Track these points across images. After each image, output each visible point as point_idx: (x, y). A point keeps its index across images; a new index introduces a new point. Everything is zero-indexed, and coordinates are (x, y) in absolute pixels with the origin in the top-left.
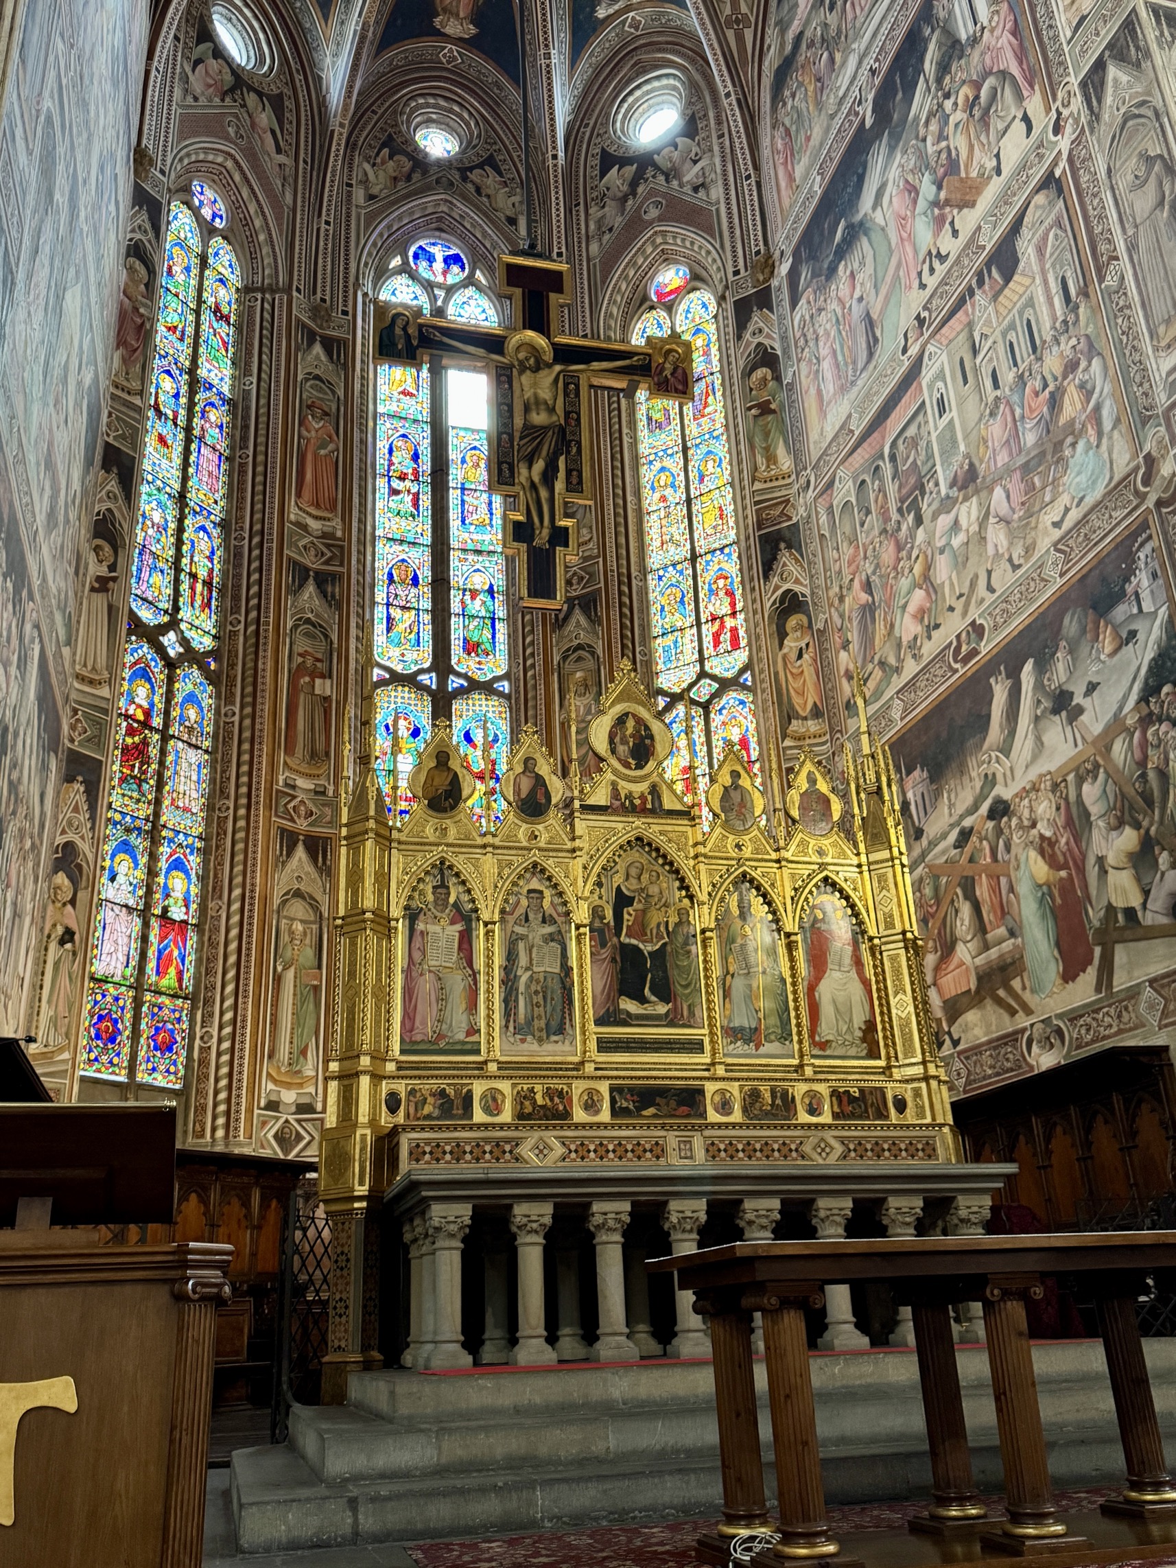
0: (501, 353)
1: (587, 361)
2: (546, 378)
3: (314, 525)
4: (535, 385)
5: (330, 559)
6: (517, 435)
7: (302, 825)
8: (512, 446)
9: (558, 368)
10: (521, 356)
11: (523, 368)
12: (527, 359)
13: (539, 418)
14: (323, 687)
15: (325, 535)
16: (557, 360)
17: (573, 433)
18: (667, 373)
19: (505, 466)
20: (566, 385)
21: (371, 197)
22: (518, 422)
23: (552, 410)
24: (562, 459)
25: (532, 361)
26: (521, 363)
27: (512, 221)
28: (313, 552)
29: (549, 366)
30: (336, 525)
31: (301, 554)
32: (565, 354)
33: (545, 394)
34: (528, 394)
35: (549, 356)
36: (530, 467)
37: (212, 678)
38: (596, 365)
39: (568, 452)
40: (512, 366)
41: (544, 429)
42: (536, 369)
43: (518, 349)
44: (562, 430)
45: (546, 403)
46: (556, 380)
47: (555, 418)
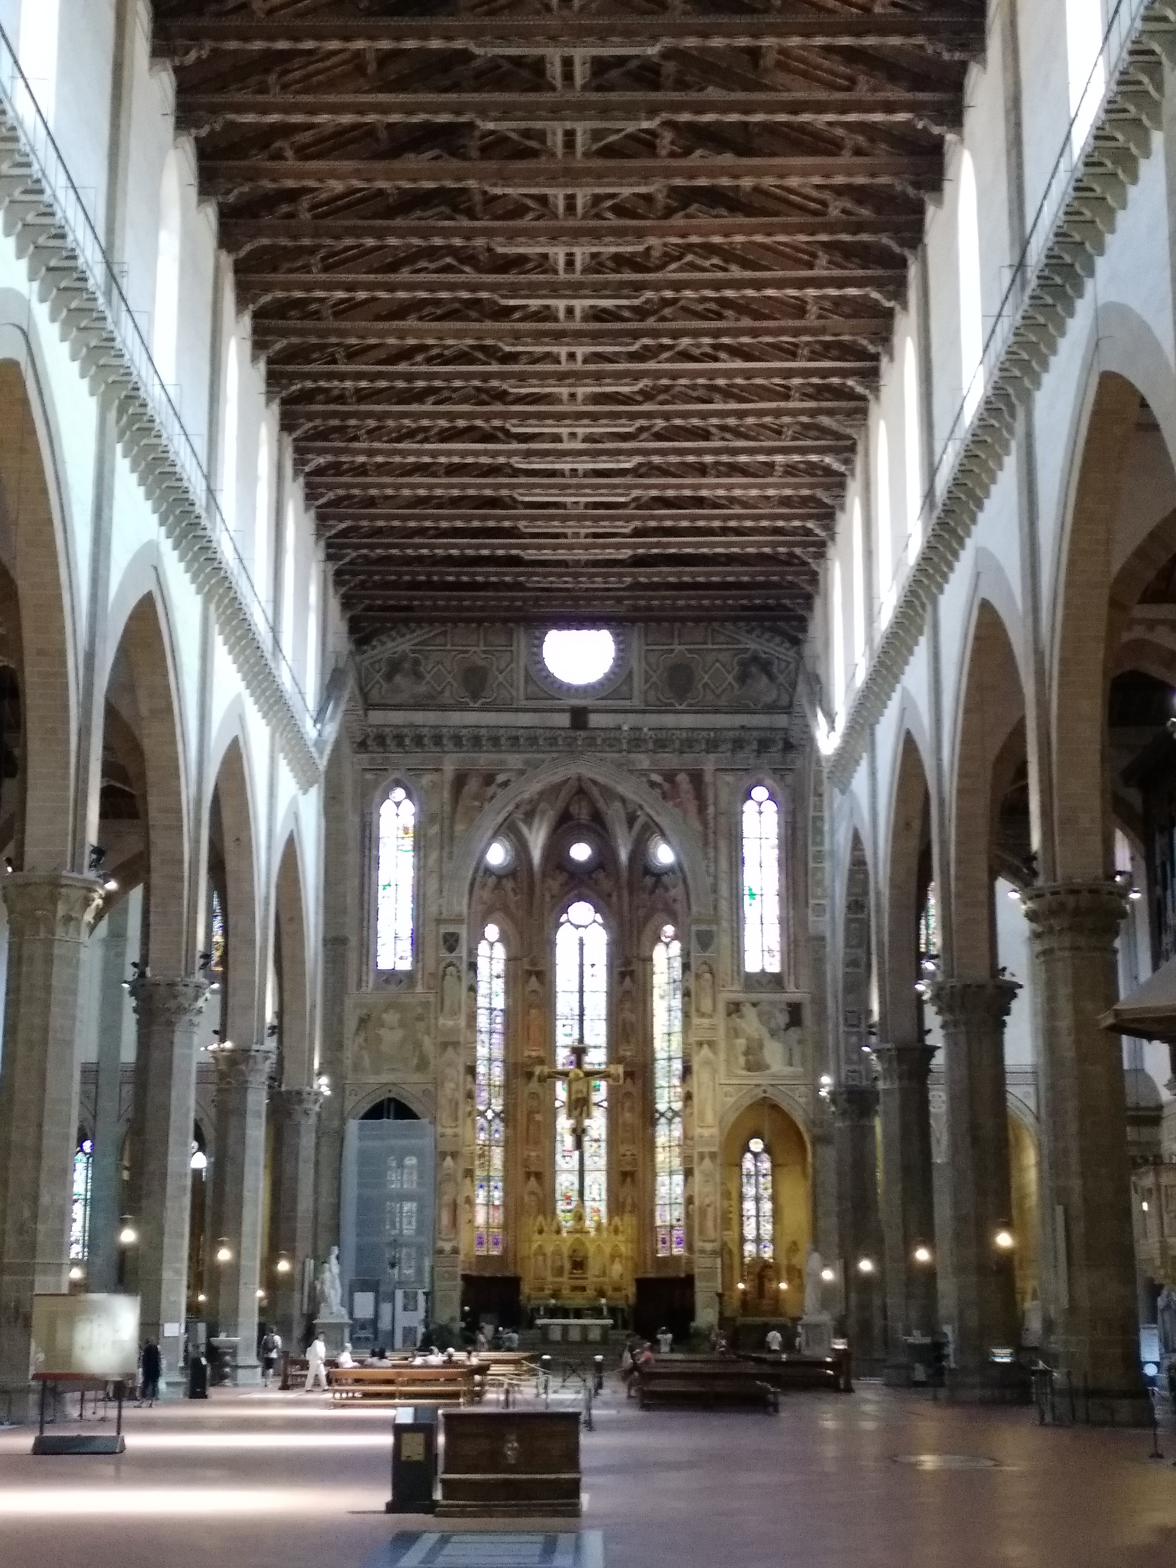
0: (568, 1076)
4: (578, 1085)
6: (573, 1101)
7: (533, 1169)
10: (575, 1077)
13: (579, 1096)
14: (538, 1117)
21: (552, 897)
23: (582, 1093)
27: (610, 895)
34: (576, 1088)
36: (576, 1111)
37: (503, 1120)
41: (580, 1099)
42: (578, 1080)
45: (581, 1090)
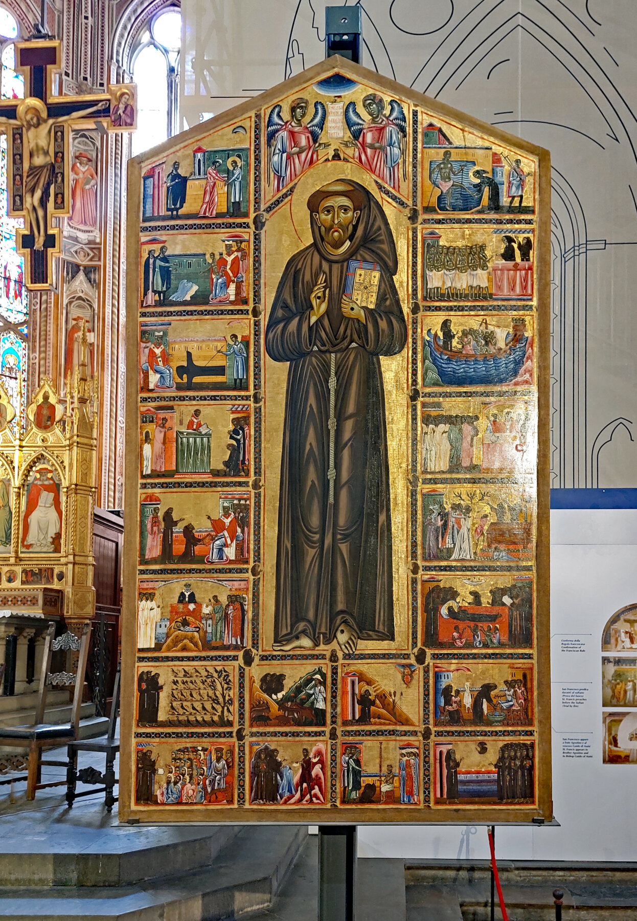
0: (15, 117)
1: (68, 114)
2: (44, 129)
3: (83, 237)
4: (36, 137)
5: (93, 257)
6: (25, 175)
8: (22, 183)
9: (51, 121)
10: (29, 117)
11: (29, 126)
12: (32, 119)
13: (39, 161)
15: (90, 242)
16: (49, 116)
17: (59, 168)
18: (121, 111)
19: (17, 198)
20: (56, 133)
22: (26, 166)
23: (46, 153)
24: (52, 187)
25: (35, 120)
26: (28, 122)
28: (82, 254)
29: (45, 121)
30: (96, 235)
31: (73, 256)
32: (56, 111)
33: (43, 143)
34: (32, 145)
35: (44, 115)
36: (32, 196)
38: (75, 115)
39: (56, 182)
40: (21, 127)
41: (42, 167)
42: (38, 125)
43: (26, 113)
44: (53, 166)
45: (43, 149)
46: (50, 132)
47: (48, 159)
